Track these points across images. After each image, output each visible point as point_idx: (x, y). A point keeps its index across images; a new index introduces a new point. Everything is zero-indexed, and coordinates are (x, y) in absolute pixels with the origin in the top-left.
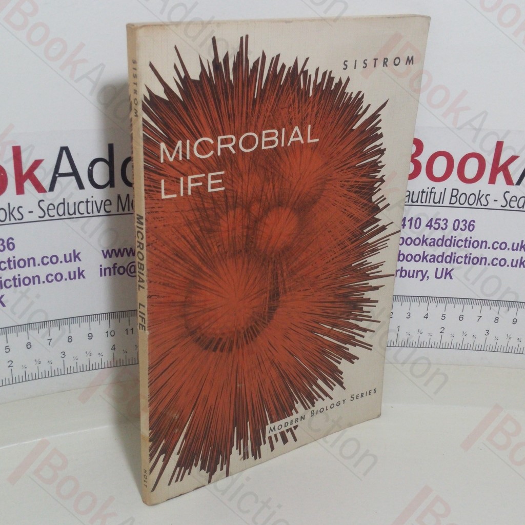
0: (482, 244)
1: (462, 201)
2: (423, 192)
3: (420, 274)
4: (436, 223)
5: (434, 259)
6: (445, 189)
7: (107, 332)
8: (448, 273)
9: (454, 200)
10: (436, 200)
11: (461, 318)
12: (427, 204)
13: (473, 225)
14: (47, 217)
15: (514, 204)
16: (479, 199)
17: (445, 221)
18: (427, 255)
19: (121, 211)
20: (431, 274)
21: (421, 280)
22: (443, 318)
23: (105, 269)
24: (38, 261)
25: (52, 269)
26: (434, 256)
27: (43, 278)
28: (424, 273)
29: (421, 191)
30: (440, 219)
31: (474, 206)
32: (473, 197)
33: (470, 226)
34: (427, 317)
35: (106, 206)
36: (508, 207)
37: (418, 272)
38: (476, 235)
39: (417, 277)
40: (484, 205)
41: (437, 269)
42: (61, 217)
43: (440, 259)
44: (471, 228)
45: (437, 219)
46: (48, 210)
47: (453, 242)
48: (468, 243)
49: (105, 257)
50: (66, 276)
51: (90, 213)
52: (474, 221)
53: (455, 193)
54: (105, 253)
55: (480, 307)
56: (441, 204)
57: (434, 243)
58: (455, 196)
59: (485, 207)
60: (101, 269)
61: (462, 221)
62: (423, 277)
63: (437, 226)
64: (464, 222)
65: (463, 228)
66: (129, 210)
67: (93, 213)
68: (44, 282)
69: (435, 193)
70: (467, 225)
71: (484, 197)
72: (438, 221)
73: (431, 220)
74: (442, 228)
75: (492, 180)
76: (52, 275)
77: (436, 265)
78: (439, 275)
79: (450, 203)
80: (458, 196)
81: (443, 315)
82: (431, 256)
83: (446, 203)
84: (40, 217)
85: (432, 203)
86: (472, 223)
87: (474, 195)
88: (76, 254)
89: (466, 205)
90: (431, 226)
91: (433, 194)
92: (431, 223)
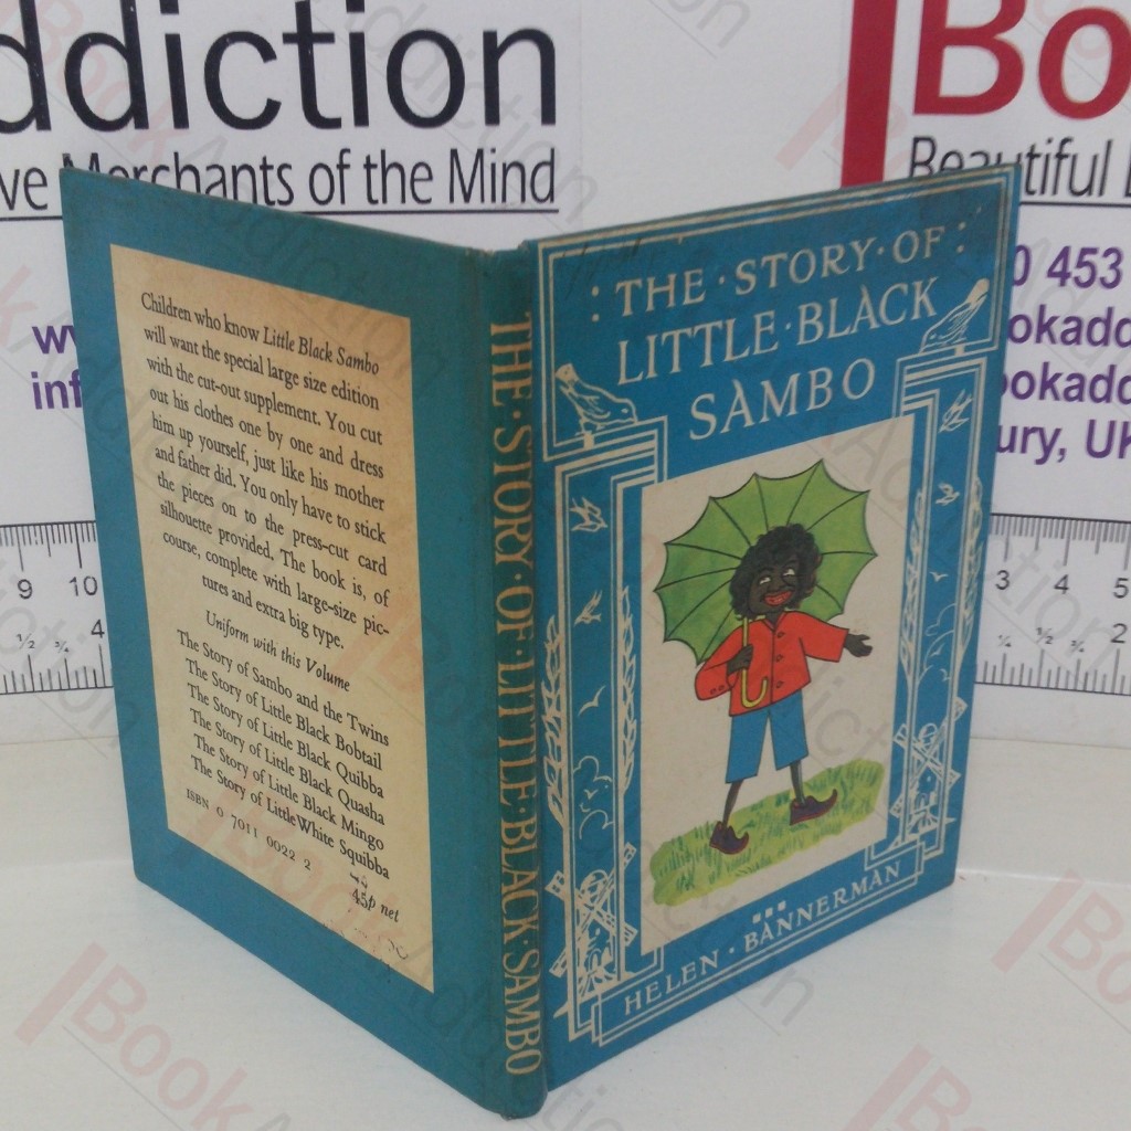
2: (1032, 156)
3: (1034, 439)
4: (1080, 264)
5: (1080, 388)
6: (1109, 144)
10: (1080, 185)
12: (1048, 197)
17: (1112, 258)
18: (1057, 376)
20: (1073, 439)
21: (1039, 462)
22: (1120, 591)
26: (1080, 377)
28: (1049, 436)
29: (1026, 151)
30: (1093, 251)
34: (1065, 588)
37: (1027, 432)
39: (1024, 450)
41: (1092, 424)
43: (1101, 388)
45: (1084, 251)
56: (1094, 198)
57: (1077, 331)
62: (1047, 450)
63: (1084, 274)
69: (1075, 157)
72: (1088, 258)
73: (1065, 253)
74: (1103, 280)
77: (1086, 409)
78: (1099, 445)
82: (1071, 377)
85: (1063, 195)
90: (1064, 276)
91: (1066, 163)
92: (1065, 266)
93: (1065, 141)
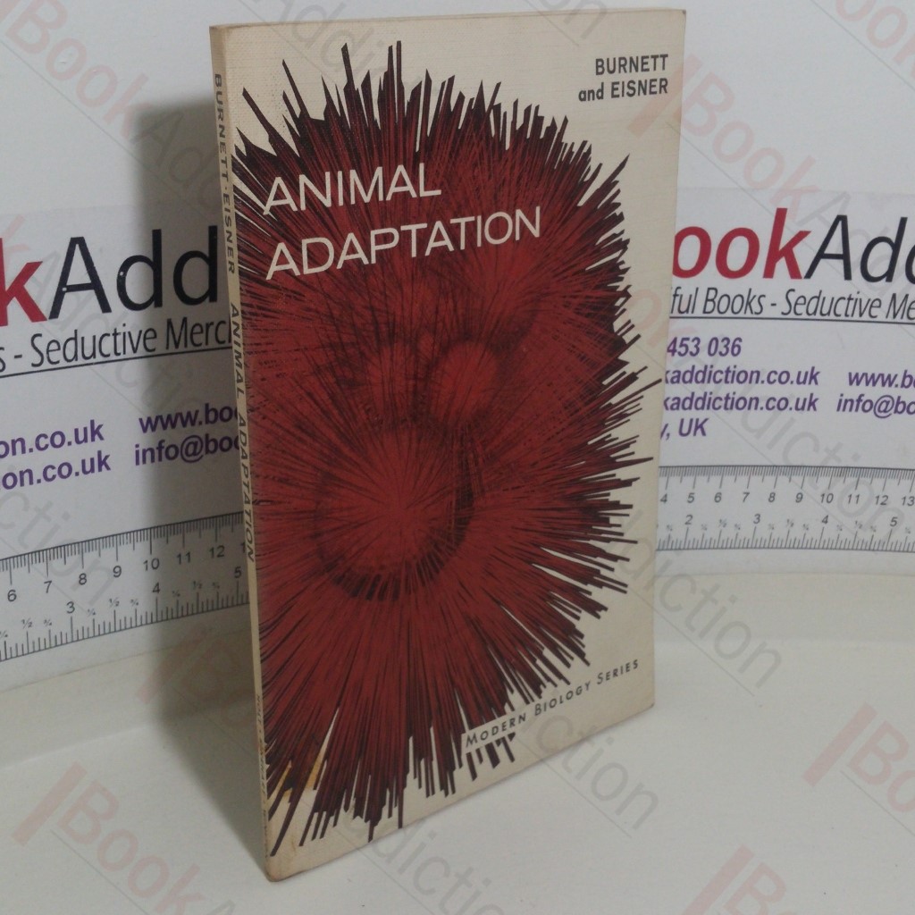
0: (752, 377)
1: (723, 307)
4: (681, 345)
5: (678, 404)
6: (697, 289)
7: (146, 562)
8: (699, 427)
9: (710, 305)
10: (683, 308)
11: (718, 497)
13: (739, 347)
14: (46, 365)
15: (801, 309)
16: (749, 303)
17: (696, 342)
18: (668, 399)
19: (172, 349)
20: (673, 428)
22: (691, 500)
23: (144, 452)
24: (30, 443)
25: (54, 457)
26: (678, 399)
27: (38, 475)
28: (662, 429)
30: (688, 339)
31: (741, 314)
32: (739, 299)
33: (734, 347)
34: (665, 501)
35: (147, 341)
36: (792, 315)
38: (743, 362)
40: (756, 313)
41: (682, 421)
42: (71, 363)
43: (687, 403)
44: (736, 350)
45: (684, 339)
46: (48, 351)
47: (708, 375)
48: (731, 375)
49: (145, 430)
50: (77, 467)
51: (119, 354)
52: (740, 340)
53: (712, 294)
54: (145, 424)
55: (747, 478)
56: (690, 314)
57: (679, 378)
58: (712, 300)
59: (758, 316)
60: (137, 452)
61: (723, 340)
63: (683, 350)
64: (726, 342)
65: (724, 351)
66: (186, 346)
67: (124, 353)
68: (39, 481)
69: (682, 296)
70: (730, 346)
71: (756, 299)
72: (685, 342)
73: (675, 341)
74: (691, 353)
75: (769, 273)
76: (53, 468)
77: (680, 414)
78: (685, 431)
79: (705, 312)
80: (717, 300)
81: (691, 496)
82: (674, 399)
83: (699, 311)
84: (34, 365)
85: (676, 313)
86: (737, 342)
87: (742, 296)
88: (96, 427)
89: (729, 314)
90: (673, 351)
91: (678, 299)
92: (675, 346)
93: (679, 288)
